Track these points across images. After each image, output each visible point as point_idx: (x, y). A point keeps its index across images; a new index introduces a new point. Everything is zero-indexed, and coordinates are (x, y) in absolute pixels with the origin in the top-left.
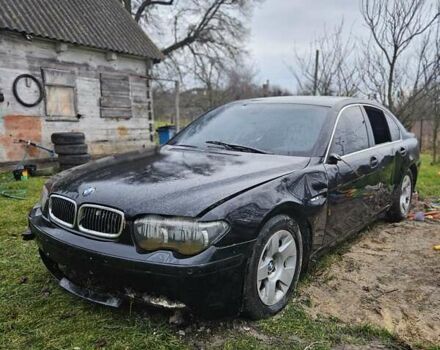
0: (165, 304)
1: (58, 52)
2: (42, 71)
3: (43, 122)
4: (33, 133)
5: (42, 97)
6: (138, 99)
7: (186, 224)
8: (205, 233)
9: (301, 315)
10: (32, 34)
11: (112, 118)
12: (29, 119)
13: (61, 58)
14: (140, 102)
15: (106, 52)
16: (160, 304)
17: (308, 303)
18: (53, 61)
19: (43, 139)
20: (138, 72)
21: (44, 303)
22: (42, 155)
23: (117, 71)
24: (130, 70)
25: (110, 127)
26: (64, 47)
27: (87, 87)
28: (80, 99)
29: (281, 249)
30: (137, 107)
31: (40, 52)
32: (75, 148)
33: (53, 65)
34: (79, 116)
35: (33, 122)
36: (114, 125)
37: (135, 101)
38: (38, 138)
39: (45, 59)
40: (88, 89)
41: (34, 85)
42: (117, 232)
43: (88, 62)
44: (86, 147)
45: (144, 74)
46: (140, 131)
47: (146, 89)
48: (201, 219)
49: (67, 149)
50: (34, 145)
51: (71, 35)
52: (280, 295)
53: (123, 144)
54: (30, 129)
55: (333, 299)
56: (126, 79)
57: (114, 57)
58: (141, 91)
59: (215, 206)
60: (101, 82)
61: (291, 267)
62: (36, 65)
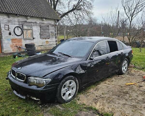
0: (35, 99)
1: (27, 19)
2: (22, 25)
3: (23, 40)
4: (20, 44)
5: (22, 33)
6: (52, 32)
7: (40, 79)
8: (45, 81)
9: (75, 103)
10: (19, 14)
11: (44, 38)
12: (18, 39)
13: (28, 21)
14: (53, 33)
15: (42, 18)
16: (34, 99)
17: (79, 100)
18: (26, 22)
19: (23, 45)
20: (52, 24)
21: (9, 96)
22: (23, 50)
23: (45, 24)
24: (49, 23)
25: (43, 41)
26: (29, 17)
27: (36, 29)
28: (34, 33)
29: (70, 85)
30: (52, 35)
31: (22, 19)
32: (32, 48)
33: (26, 23)
34: (34, 38)
35: (20, 40)
36: (45, 40)
37: (51, 33)
38: (21, 45)
39: (23, 21)
40: (36, 30)
41: (20, 29)
42: (24, 80)
43: (36, 21)
44: (35, 48)
45: (54, 24)
46: (53, 42)
47: (55, 29)
48: (44, 78)
49: (29, 49)
50: (20, 47)
51: (31, 14)
52: (70, 97)
53: (47, 46)
54: (19, 42)
55: (86, 99)
56: (48, 26)
57: (44, 19)
58: (53, 30)
59: (48, 74)
60: (40, 28)
61: (75, 89)
62: (21, 23)
